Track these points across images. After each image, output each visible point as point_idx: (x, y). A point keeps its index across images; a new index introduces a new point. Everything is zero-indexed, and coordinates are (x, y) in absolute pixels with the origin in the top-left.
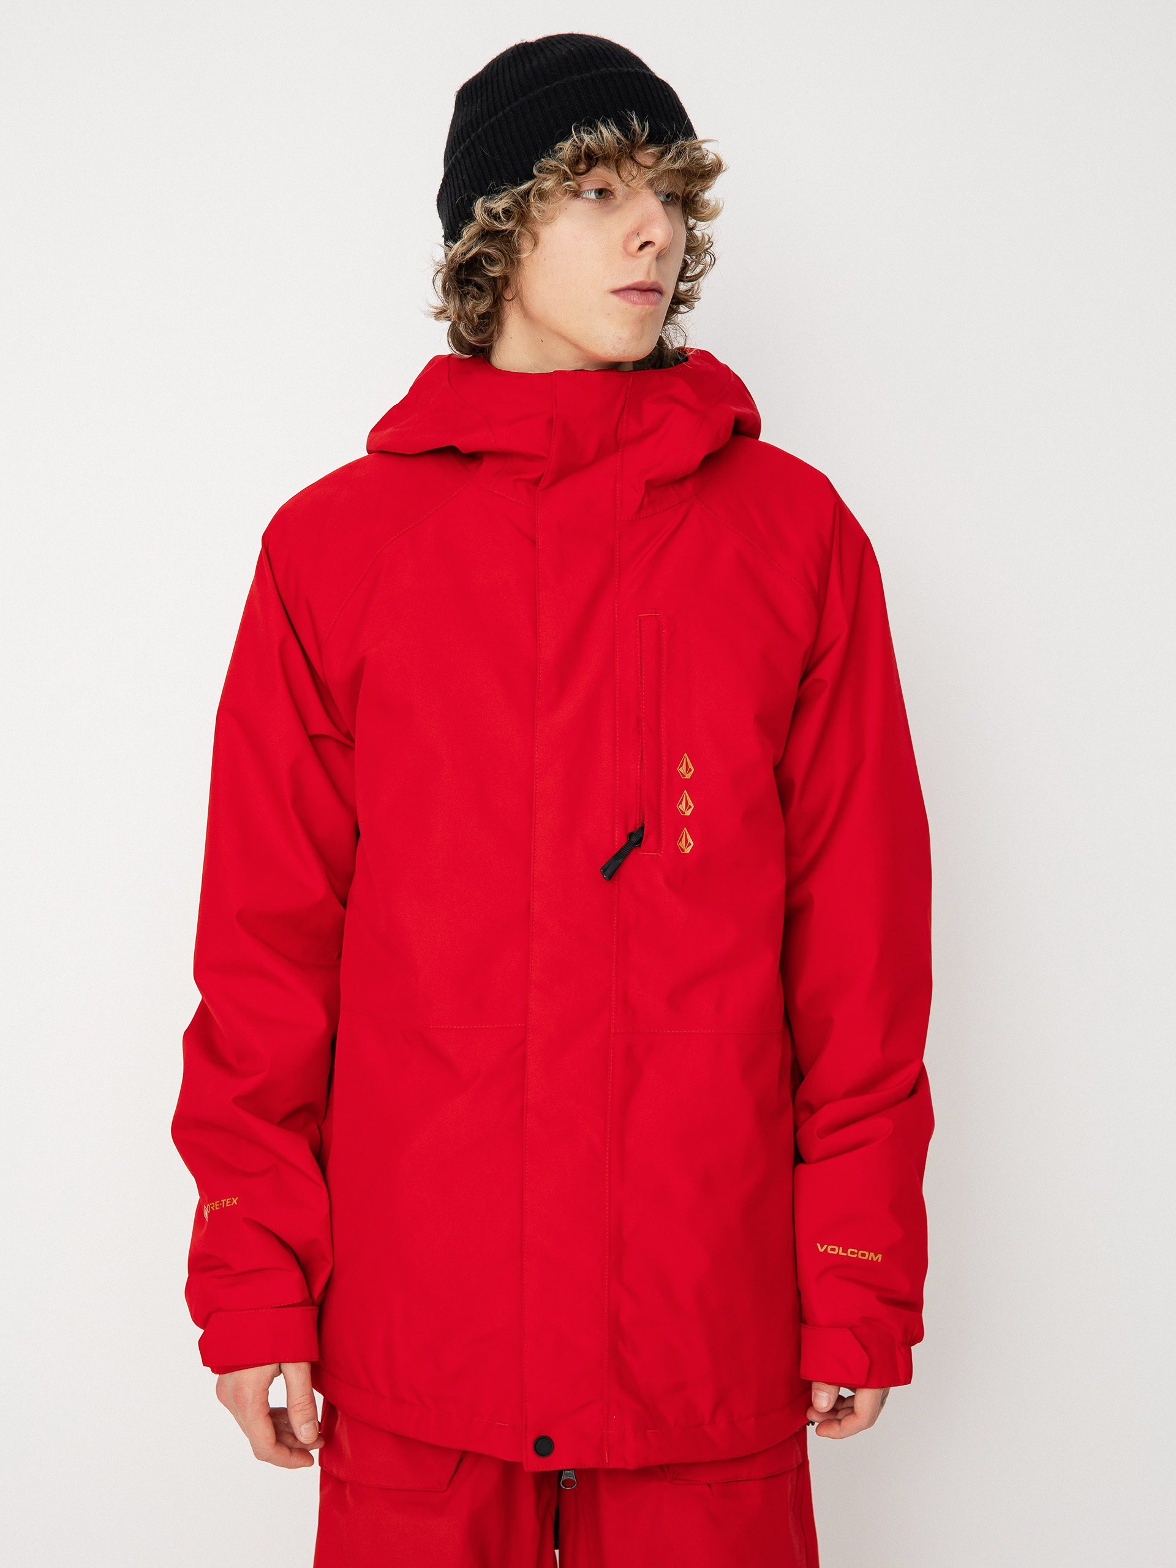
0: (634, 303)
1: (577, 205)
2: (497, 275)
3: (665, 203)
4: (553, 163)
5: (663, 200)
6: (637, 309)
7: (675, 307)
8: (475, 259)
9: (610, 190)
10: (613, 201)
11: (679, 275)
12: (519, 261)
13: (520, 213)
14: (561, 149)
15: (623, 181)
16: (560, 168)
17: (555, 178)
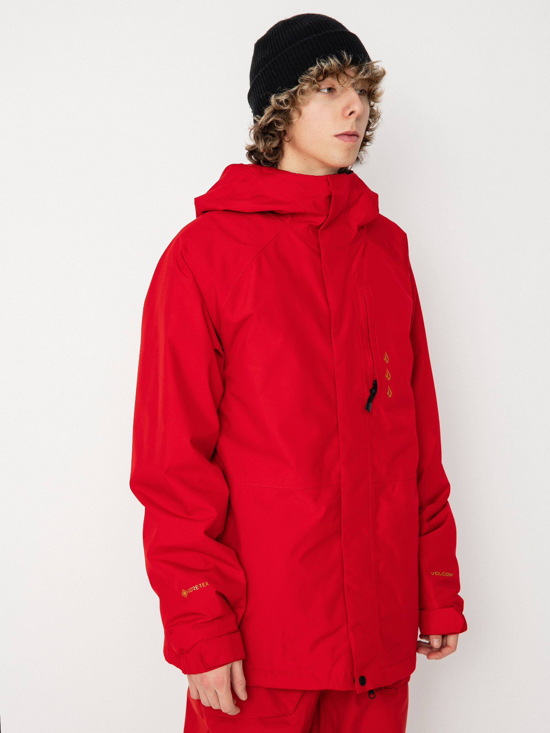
0: (345, 141)
1: (319, 95)
2: (281, 130)
3: (359, 95)
4: (309, 77)
5: (359, 93)
6: (347, 144)
7: (364, 143)
8: (272, 123)
9: (334, 88)
10: (336, 93)
11: (366, 128)
12: (292, 123)
13: (293, 101)
14: (312, 70)
15: (340, 84)
16: (312, 79)
17: (309, 84)
